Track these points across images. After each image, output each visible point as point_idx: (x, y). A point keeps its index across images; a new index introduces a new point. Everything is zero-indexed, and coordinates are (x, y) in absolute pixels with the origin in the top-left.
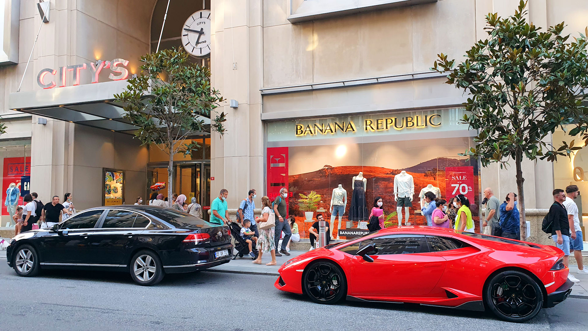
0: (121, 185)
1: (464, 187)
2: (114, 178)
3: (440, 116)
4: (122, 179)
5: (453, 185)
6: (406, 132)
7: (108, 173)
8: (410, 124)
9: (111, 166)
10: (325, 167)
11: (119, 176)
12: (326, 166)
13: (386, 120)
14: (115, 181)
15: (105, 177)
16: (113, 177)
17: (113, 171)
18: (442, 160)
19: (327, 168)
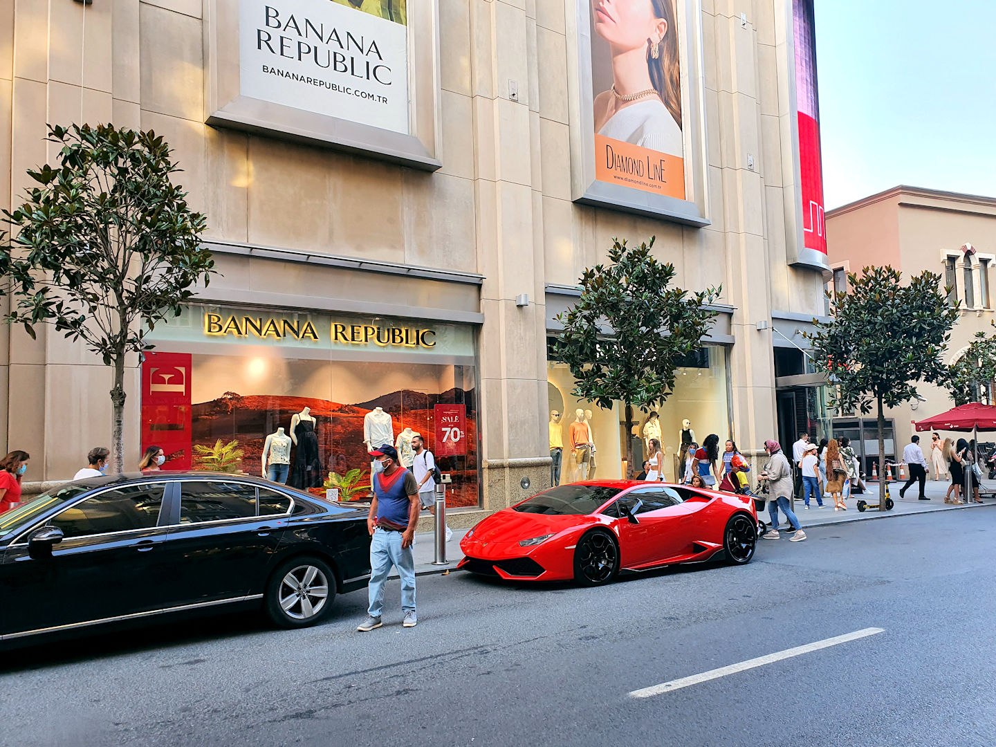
1: (455, 432)
3: (434, 333)
5: (443, 429)
6: (390, 350)
8: (398, 339)
10: (226, 396)
12: (227, 393)
13: (366, 328)
18: (407, 393)
19: (229, 397)
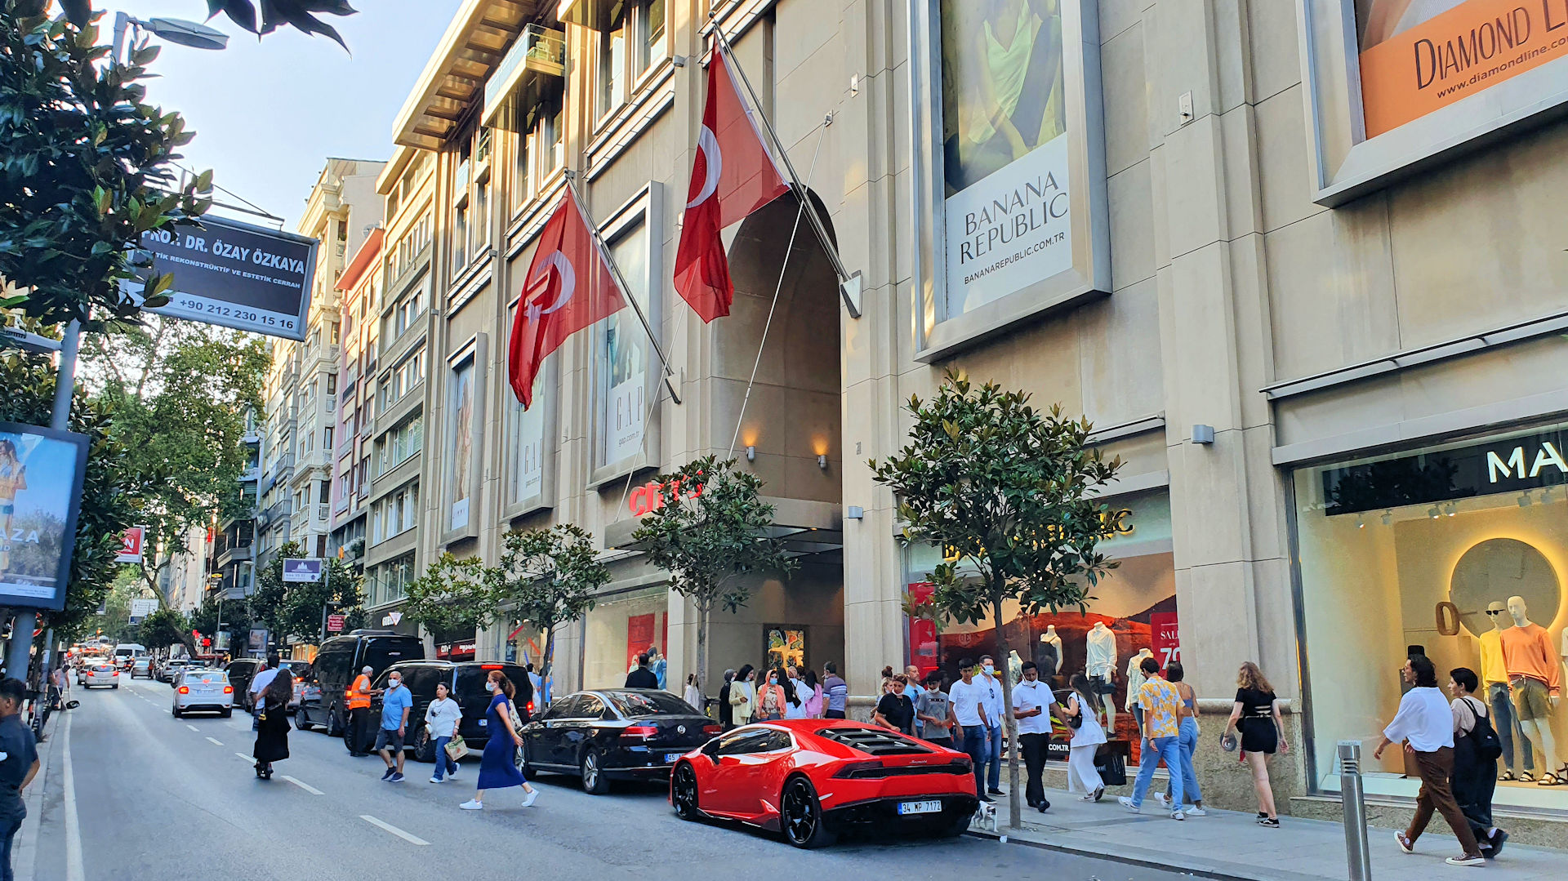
0: (801, 653)
2: (787, 641)
3: (1130, 513)
4: (802, 641)
7: (773, 632)
9: (778, 619)
11: (797, 638)
14: (788, 645)
15: (768, 640)
16: (784, 639)
17: (782, 629)
